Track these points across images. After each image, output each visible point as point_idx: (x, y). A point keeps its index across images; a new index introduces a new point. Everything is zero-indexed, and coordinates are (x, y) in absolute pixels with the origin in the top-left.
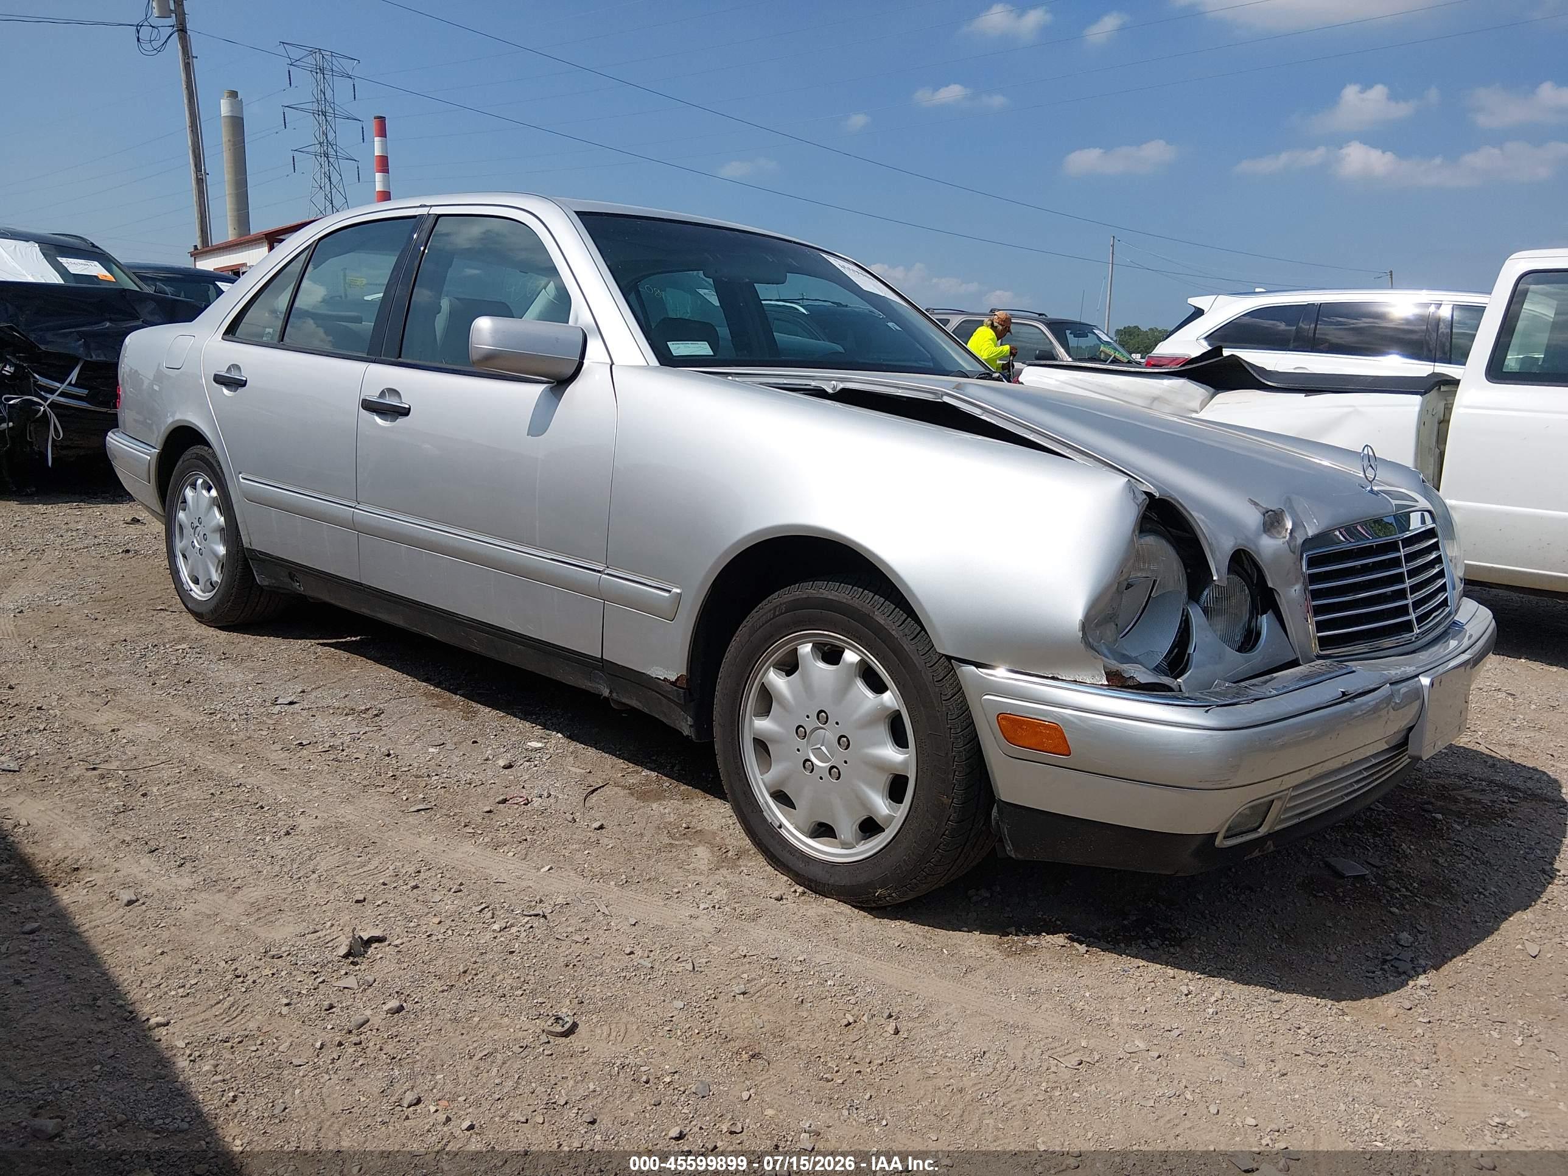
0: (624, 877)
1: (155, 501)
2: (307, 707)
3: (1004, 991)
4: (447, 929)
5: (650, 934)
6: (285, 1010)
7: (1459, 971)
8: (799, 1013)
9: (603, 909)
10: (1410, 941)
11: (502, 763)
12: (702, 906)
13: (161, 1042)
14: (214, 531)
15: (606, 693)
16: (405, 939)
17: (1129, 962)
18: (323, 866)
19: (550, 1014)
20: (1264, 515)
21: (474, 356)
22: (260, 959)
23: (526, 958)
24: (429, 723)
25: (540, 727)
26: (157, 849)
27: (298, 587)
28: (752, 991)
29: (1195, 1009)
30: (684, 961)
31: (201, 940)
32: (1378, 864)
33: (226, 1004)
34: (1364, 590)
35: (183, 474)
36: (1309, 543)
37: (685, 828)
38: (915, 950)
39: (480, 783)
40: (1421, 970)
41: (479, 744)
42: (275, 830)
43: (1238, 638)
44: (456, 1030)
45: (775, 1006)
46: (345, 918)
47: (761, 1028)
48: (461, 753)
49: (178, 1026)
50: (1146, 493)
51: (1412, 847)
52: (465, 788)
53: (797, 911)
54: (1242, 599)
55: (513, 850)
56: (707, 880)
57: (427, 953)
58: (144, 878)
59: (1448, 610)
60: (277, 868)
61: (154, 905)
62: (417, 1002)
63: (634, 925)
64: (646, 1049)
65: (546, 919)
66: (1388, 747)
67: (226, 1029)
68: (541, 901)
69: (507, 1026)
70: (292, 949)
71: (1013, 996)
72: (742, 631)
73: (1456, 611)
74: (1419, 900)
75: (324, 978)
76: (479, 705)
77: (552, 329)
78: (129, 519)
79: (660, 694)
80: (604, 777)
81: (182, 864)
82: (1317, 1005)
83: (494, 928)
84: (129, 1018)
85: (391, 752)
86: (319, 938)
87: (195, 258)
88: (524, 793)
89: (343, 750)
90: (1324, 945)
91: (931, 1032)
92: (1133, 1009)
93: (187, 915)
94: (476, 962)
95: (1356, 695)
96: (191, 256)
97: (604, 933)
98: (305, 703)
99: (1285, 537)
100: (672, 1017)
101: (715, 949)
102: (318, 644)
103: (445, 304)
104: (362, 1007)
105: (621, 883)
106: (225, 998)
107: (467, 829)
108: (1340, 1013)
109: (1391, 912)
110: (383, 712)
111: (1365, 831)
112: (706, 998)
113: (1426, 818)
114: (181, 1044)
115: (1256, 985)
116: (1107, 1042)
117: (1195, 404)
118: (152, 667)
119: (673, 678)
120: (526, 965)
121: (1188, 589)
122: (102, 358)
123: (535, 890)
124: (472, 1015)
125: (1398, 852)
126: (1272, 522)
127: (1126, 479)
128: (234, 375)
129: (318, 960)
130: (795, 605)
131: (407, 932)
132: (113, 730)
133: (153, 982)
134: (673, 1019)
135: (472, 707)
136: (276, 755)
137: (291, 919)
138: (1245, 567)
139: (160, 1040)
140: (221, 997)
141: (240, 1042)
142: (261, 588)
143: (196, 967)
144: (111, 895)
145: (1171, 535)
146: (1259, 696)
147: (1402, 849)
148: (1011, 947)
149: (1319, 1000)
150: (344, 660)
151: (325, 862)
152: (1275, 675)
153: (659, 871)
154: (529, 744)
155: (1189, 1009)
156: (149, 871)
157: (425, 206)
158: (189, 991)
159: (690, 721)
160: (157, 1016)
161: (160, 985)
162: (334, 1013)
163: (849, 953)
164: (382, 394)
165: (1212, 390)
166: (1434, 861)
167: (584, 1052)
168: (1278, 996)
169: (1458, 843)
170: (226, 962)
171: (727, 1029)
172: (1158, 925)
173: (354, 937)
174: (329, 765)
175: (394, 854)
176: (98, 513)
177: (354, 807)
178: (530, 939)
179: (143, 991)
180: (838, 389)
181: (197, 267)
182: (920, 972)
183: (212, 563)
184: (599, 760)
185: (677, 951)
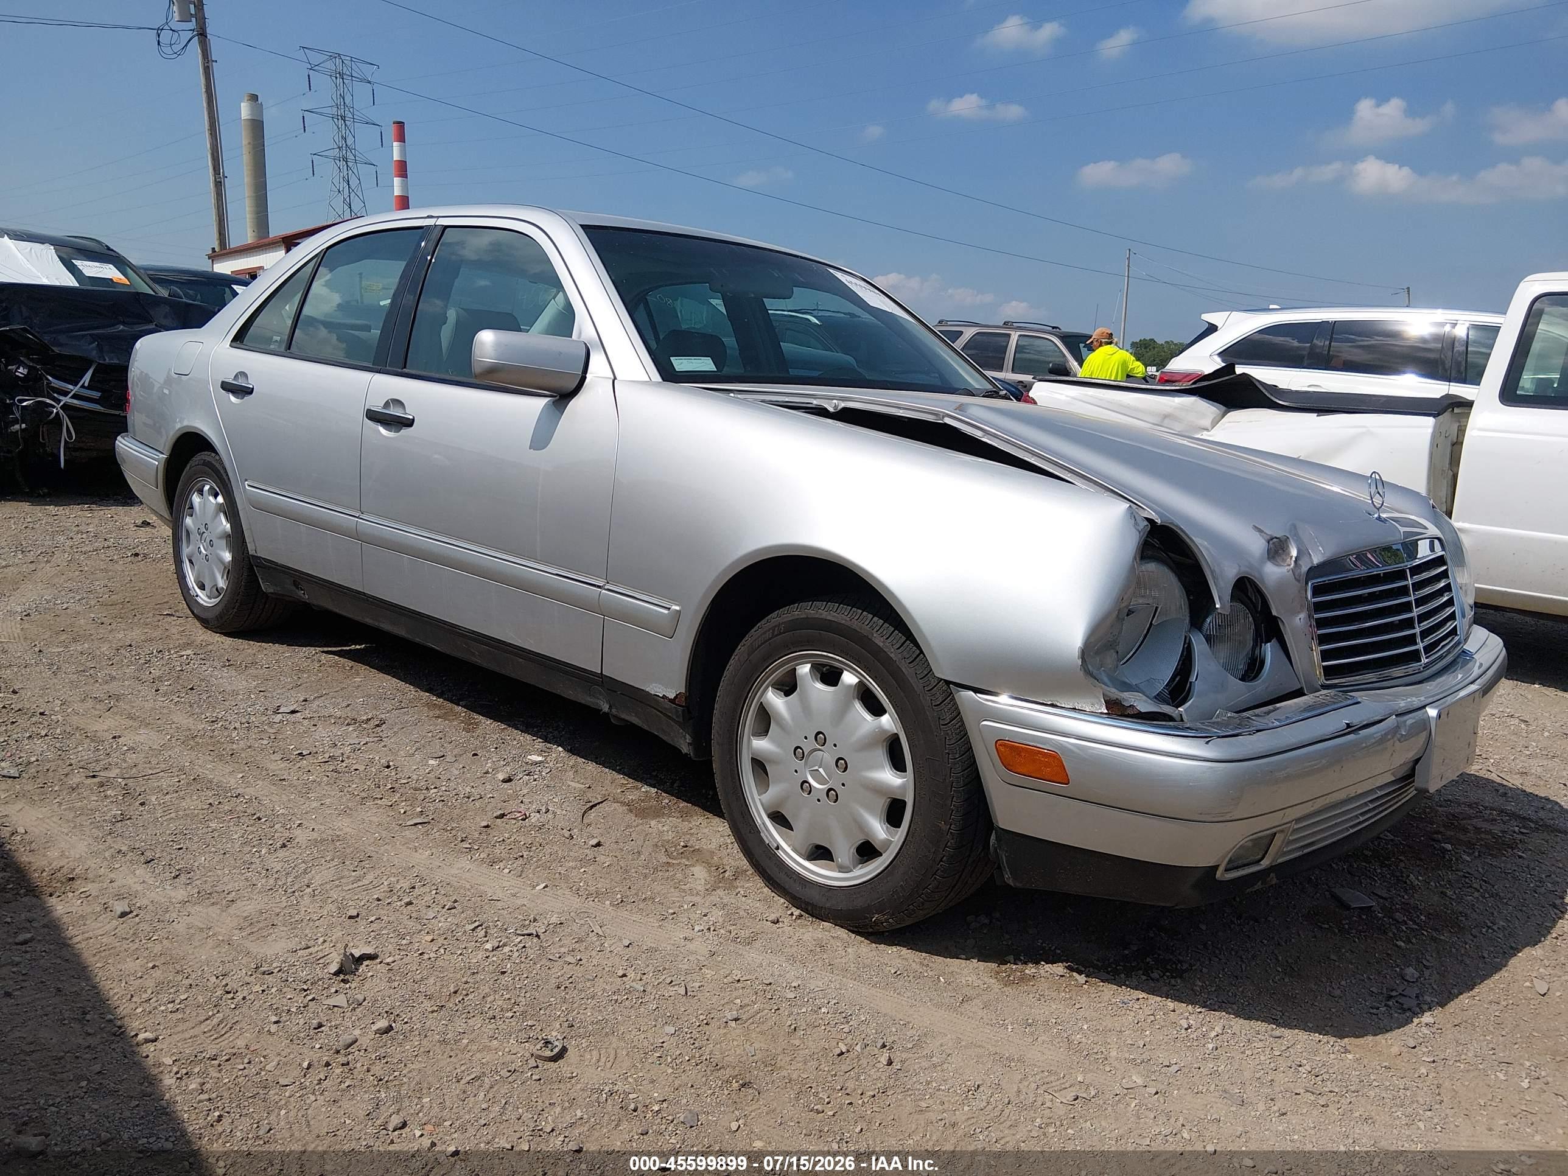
0: (619, 896)
1: (163, 506)
2: (309, 716)
3: (1001, 1022)
4: (439, 948)
5: (644, 956)
6: (274, 1028)
7: (1465, 1008)
8: (791, 1042)
9: (597, 929)
10: (1416, 976)
11: (501, 776)
12: (697, 928)
13: (148, 1059)
14: (220, 538)
15: (605, 708)
16: (397, 957)
17: (1129, 994)
18: (317, 881)
19: (540, 1038)
20: (1268, 543)
21: (477, 369)
22: (251, 975)
23: (517, 979)
24: (430, 735)
25: (541, 740)
26: (153, 860)
27: (303, 595)
28: (744, 1017)
29: (1195, 1044)
30: (676, 985)
31: (193, 953)
32: (1385, 895)
33: (215, 1021)
34: (1371, 619)
35: (191, 479)
36: (1313, 571)
37: (683, 847)
38: (911, 977)
39: (479, 796)
40: (1426, 1007)
41: (479, 757)
42: (271, 842)
43: (1242, 667)
44: (445, 1052)
45: (767, 1033)
46: (337, 933)
47: (752, 1056)
48: (461, 766)
49: (167, 1042)
50: (1147, 519)
51: (1420, 878)
52: (464, 802)
53: (793, 934)
54: (1245, 627)
55: (509, 866)
56: (703, 901)
57: (418, 972)
58: (139, 889)
59: (1457, 638)
60: (272, 881)
61: (148, 917)
62: (406, 1023)
63: (628, 946)
64: (635, 1076)
65: (539, 938)
66: (1394, 779)
67: (215, 1046)
68: (535, 920)
69: (496, 1049)
70: (283, 965)
71: (1010, 1027)
72: (741, 649)
73: (1466, 640)
74: (1425, 933)
75: (313, 996)
76: (481, 717)
77: (556, 343)
78: (139, 522)
79: (659, 711)
80: (603, 792)
81: (177, 876)
82: (1319, 1041)
83: (486, 947)
84: (118, 1033)
85: (391, 764)
86: (311, 954)
87: (213, 261)
88: (522, 808)
89: (342, 761)
90: (1328, 979)
91: (925, 1064)
92: (1131, 1043)
93: (180, 927)
94: (466, 983)
95: (1360, 728)
96: (209, 258)
97: (598, 955)
98: (307, 712)
99: (1289, 565)
100: (663, 1043)
101: (709, 973)
102: (323, 652)
103: (452, 314)
104: (351, 1026)
105: (616, 903)
106: (214, 1015)
107: (465, 845)
108: (1342, 1050)
109: (1397, 945)
110: (385, 723)
111: (1373, 861)
112: (698, 1024)
113: (1435, 848)
114: (168, 1061)
115: (1257, 1020)
116: (1104, 1077)
117: (1207, 422)
118: (156, 673)
119: (672, 696)
120: (518, 986)
121: (1191, 617)
122: (116, 361)
123: (529, 908)
124: (461, 1037)
125: (1406, 883)
126: (1276, 549)
127: (1127, 505)
128: (241, 382)
129: (308, 977)
130: (795, 625)
131: (399, 949)
132: (114, 737)
133: (143, 996)
134: (663, 1045)
135: (474, 718)
136: (276, 765)
137: (283, 934)
138: (1249, 594)
139: (147, 1056)
140: (210, 1013)
141: (227, 1060)
142: (266, 595)
143: (187, 982)
144: (106, 906)
145: (1173, 561)
146: (1261, 728)
147: (1410, 881)
148: (1009, 976)
149: (1321, 1036)
150: (348, 668)
151: (320, 876)
152: (1278, 705)
153: (655, 891)
154: (529, 757)
155: (1188, 1044)
156: (144, 882)
157: (432, 217)
158: (178, 1006)
159: (688, 739)
160: (146, 1031)
161: (150, 1000)
162: (322, 1032)
163: (844, 979)
164: (387, 405)
165: (1223, 408)
166: (1442, 893)
167: (573, 1077)
168: (1279, 1031)
169: (1467, 875)
170: (217, 977)
171: (717, 1056)
172: (1159, 955)
173: (345, 955)
174: (328, 776)
175: (389, 869)
176: (110, 516)
177: (351, 820)
178: (523, 959)
179: (133, 1006)
180: (839, 408)
181: (215, 270)
182: (915, 1000)
183: (218, 570)
184: (599, 775)
185: (670, 974)
